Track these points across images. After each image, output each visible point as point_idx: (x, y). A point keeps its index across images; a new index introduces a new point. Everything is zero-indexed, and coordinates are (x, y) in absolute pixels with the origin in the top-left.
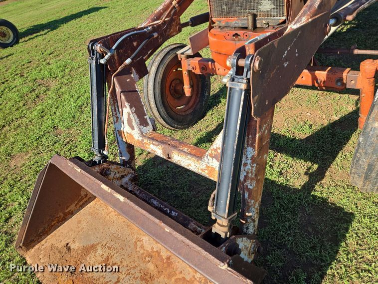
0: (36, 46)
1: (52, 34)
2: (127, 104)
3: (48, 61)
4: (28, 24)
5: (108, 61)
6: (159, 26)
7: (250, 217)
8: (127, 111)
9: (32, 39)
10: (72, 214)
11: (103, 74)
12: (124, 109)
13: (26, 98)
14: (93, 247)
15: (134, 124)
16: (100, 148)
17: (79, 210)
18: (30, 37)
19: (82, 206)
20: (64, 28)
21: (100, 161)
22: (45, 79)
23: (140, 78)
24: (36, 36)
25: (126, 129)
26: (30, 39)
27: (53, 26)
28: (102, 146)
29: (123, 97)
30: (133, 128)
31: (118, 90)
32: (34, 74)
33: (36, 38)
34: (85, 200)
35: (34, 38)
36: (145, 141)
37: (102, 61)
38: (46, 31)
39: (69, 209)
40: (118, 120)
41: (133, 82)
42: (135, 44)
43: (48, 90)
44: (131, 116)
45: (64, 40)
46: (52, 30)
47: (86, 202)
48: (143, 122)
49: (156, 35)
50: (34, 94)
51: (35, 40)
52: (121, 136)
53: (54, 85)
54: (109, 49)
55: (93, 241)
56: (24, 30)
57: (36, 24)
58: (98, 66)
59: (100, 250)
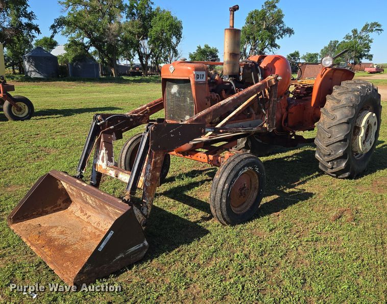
0: (46, 125)
1: (64, 119)
2: (104, 148)
3: (54, 137)
4: (43, 107)
5: (101, 124)
6: (135, 116)
7: (145, 203)
8: (103, 152)
9: (44, 118)
10: (47, 213)
11: (97, 130)
12: (102, 151)
13: (28, 156)
14: (56, 227)
15: (105, 159)
16: (81, 169)
17: (52, 213)
18: (41, 117)
19: (55, 211)
20: (77, 117)
21: (78, 176)
22: (47, 148)
23: (116, 140)
24: (48, 118)
25: (99, 162)
26: (41, 118)
27: (66, 113)
28: (83, 167)
29: (103, 144)
30: (103, 162)
31: (102, 140)
32: (39, 143)
33: (47, 119)
34: (58, 208)
35: (45, 118)
36: (108, 168)
37: (98, 124)
38: (59, 115)
39: (47, 209)
40: (96, 157)
41: (112, 139)
42: (119, 121)
43: (48, 155)
44: (105, 155)
45: (73, 125)
46: (64, 116)
47: (58, 209)
48: (110, 160)
49: (131, 120)
50: (35, 155)
51: (46, 120)
52: (95, 167)
53: (54, 152)
54: (104, 119)
55: (57, 224)
56: (37, 110)
57: (51, 108)
58: (96, 125)
59: (60, 228)
